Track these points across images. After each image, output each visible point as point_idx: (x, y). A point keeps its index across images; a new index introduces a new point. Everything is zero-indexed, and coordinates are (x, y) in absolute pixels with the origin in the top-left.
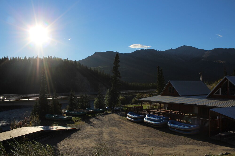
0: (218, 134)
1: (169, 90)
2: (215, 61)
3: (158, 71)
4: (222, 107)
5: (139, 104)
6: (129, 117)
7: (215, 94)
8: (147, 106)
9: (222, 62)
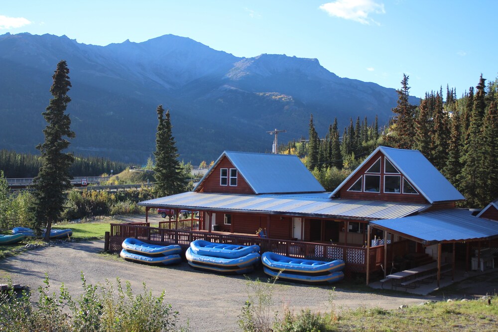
0: (387, 277)
1: (221, 177)
2: (261, 94)
3: (159, 120)
4: (383, 219)
5: (84, 220)
6: (129, 251)
7: (350, 190)
8: (160, 223)
9: (282, 98)
